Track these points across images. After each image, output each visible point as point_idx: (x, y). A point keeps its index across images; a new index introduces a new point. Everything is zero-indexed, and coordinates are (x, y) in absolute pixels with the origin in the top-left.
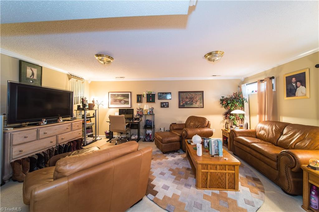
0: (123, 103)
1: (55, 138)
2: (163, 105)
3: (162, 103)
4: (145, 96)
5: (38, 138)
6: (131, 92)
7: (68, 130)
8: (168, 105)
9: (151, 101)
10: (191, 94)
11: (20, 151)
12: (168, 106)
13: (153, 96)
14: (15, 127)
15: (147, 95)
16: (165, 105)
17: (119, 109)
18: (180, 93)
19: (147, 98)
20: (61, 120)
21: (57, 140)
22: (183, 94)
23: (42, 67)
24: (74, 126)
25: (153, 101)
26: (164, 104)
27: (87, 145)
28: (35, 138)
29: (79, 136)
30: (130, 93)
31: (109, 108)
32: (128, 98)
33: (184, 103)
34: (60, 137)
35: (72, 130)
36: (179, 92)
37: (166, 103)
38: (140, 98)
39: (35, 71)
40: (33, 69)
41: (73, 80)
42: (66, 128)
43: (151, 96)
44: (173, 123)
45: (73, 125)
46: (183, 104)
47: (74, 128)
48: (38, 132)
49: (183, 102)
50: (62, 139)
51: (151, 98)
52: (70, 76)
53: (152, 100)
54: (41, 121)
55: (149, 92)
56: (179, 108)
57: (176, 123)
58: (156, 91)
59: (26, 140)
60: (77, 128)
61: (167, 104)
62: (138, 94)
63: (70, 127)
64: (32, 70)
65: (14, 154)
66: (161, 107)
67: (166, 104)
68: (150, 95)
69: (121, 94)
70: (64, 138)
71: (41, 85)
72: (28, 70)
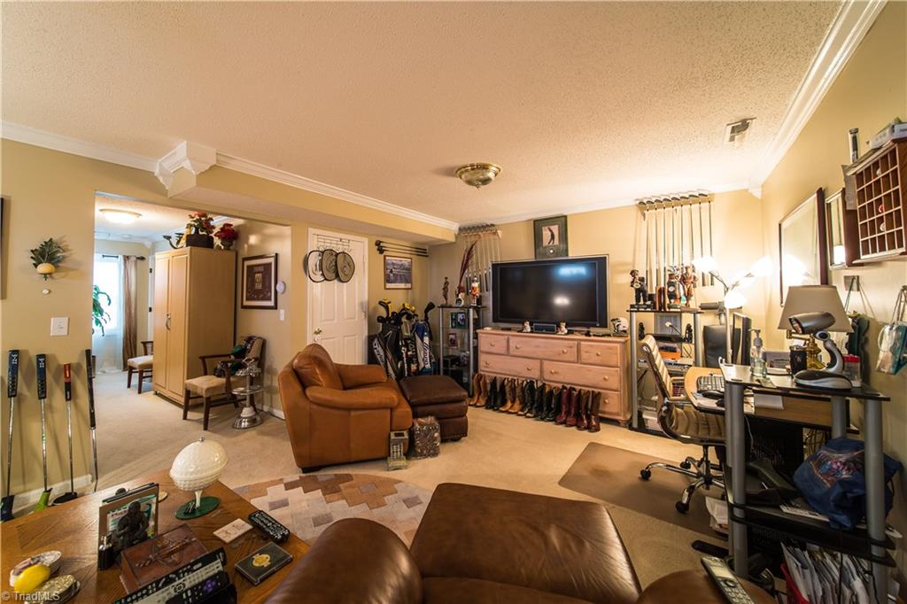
1: (536, 364)
5: (508, 353)
7: (566, 357)
23: (566, 217)
34: (547, 366)
39: (555, 229)
40: (552, 227)
42: (561, 350)
45: (583, 350)
47: (584, 356)
48: (508, 341)
64: (551, 231)
70: (556, 373)
71: (567, 255)
72: (544, 233)
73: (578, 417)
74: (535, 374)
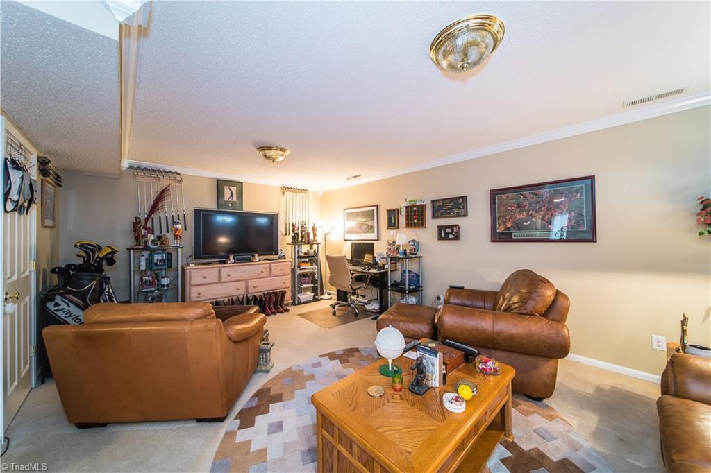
0: (365, 230)
1: (243, 284)
2: (446, 233)
3: (440, 228)
4: (404, 212)
5: (220, 281)
6: (377, 206)
7: (264, 275)
8: (458, 233)
9: (415, 223)
10: (535, 194)
11: (199, 294)
12: (457, 238)
13: (418, 211)
14: (196, 264)
15: (407, 208)
16: (448, 234)
17: (352, 243)
18: (494, 193)
19: (407, 216)
20: (257, 258)
21: (247, 288)
22: (504, 197)
23: (242, 183)
24: (275, 269)
25: (421, 224)
26: (449, 230)
27: (300, 303)
28: (216, 280)
29: (283, 287)
30: (375, 208)
31: (345, 240)
32: (373, 219)
33: (509, 225)
34: (251, 283)
35: (270, 275)
36: (491, 191)
37: (452, 227)
38: (393, 218)
39: (234, 190)
40: (232, 188)
41: (287, 194)
42: (260, 271)
43: (415, 211)
44: (453, 285)
45: (273, 268)
46: (508, 229)
47: (273, 272)
48: (220, 272)
49: (505, 223)
50: (254, 287)
51: (415, 216)
52: (284, 189)
53: (418, 220)
54: (228, 258)
55: (410, 202)
56: (492, 241)
57: (462, 288)
58: (425, 197)
59: (205, 281)
60: (279, 273)
61: (455, 230)
62: (389, 209)
63: (268, 269)
64: (230, 190)
65: (192, 295)
66: (440, 238)
67: (453, 231)
68: (412, 207)
69: (362, 212)
70: (257, 286)
71: (242, 210)
72: (225, 191)
73: (276, 307)
74: (242, 291)
